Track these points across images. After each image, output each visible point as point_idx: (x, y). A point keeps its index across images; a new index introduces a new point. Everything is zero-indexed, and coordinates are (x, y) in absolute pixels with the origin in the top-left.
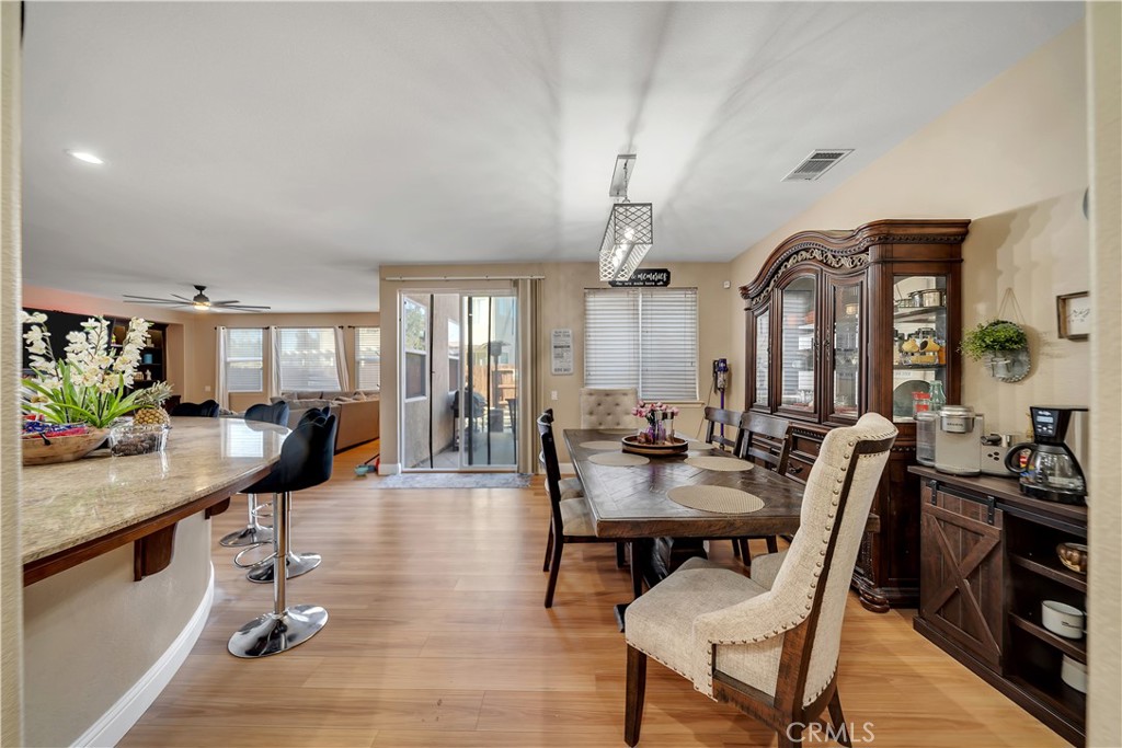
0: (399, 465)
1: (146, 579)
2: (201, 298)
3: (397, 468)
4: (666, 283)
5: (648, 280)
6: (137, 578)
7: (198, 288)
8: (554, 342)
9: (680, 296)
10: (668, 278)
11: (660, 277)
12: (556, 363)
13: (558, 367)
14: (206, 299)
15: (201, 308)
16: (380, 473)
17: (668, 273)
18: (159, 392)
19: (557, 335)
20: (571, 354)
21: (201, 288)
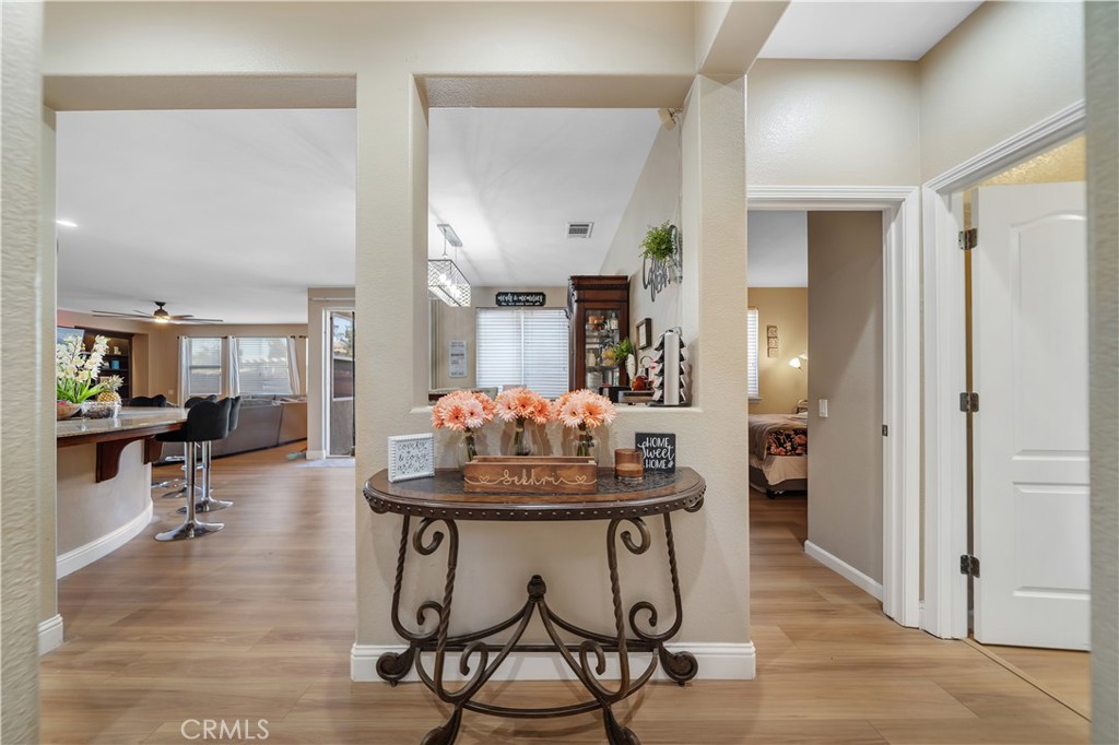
0: (324, 452)
1: (102, 483)
2: (161, 312)
3: (322, 455)
4: (542, 304)
5: (527, 301)
6: (98, 481)
7: (158, 304)
8: (451, 351)
9: (555, 313)
10: (544, 299)
11: (537, 298)
12: (452, 368)
13: (454, 371)
14: (166, 314)
15: (161, 321)
16: (308, 457)
17: (544, 296)
18: (114, 383)
19: (453, 345)
20: (465, 360)
21: (161, 304)
